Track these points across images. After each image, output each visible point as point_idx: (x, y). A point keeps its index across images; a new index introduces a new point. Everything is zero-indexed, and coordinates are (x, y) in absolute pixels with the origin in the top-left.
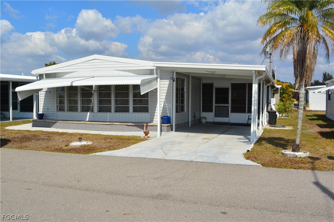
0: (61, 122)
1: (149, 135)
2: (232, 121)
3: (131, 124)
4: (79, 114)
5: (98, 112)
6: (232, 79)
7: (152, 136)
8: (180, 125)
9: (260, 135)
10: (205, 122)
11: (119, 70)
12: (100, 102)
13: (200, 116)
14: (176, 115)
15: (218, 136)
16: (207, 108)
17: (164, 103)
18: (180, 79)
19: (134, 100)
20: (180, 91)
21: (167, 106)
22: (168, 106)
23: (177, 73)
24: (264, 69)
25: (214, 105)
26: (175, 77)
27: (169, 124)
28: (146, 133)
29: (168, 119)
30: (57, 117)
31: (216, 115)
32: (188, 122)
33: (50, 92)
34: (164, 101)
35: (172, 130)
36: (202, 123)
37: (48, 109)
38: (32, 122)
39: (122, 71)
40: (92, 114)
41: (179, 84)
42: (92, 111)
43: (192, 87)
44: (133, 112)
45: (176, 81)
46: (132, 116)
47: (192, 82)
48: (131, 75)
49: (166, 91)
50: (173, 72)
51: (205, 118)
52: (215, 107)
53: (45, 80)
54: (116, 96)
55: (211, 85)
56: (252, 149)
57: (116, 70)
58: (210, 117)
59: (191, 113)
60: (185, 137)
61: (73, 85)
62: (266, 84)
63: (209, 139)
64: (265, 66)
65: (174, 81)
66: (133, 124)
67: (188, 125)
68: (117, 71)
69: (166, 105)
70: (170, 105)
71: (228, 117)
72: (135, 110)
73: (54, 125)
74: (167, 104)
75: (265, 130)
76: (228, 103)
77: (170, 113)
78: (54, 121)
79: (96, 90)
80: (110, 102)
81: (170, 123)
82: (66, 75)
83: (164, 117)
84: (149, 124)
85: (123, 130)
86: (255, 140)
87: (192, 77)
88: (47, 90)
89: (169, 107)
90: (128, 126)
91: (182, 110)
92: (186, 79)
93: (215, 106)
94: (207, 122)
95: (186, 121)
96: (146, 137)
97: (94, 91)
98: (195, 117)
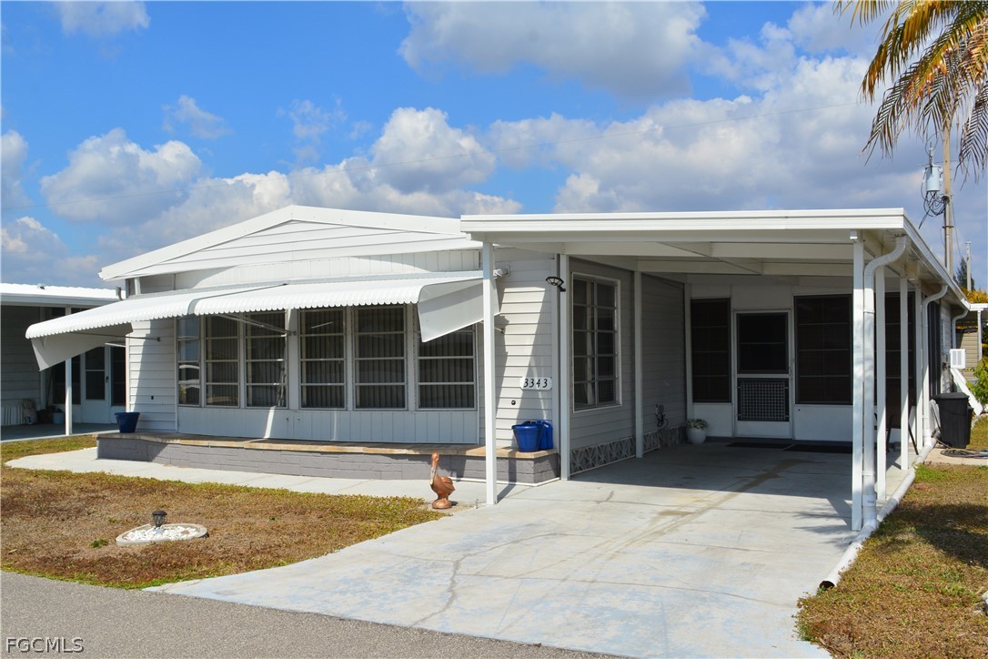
0: (178, 441)
1: (452, 498)
2: (801, 435)
3: (404, 451)
4: (240, 415)
5: (303, 406)
6: (794, 280)
7: (467, 502)
8: (597, 452)
9: (897, 496)
10: (704, 438)
11: (369, 257)
12: (310, 371)
13: (686, 416)
14: (572, 418)
15: (727, 498)
16: (712, 389)
17: (530, 373)
18: (593, 284)
19: (423, 365)
20: (593, 328)
21: (538, 383)
22: (542, 384)
23: (572, 259)
24: (898, 224)
25: (735, 376)
26: (564, 276)
27: (543, 453)
28: (443, 490)
29: (539, 432)
30: (178, 425)
31: (744, 415)
32: (633, 440)
33: (159, 339)
34: (530, 367)
35: (558, 475)
36: (691, 443)
37: (152, 398)
38: (98, 442)
39: (380, 257)
40: (283, 413)
41: (589, 302)
42: (284, 405)
43: (644, 311)
44: (421, 406)
45: (568, 290)
46: (416, 420)
47: (643, 293)
48: (409, 272)
49: (533, 330)
50: (559, 255)
51: (702, 424)
52: (739, 385)
53: (138, 297)
54: (364, 346)
55: (724, 304)
56: (844, 576)
57: (359, 257)
58: (720, 419)
59: (644, 406)
60: (595, 504)
61: (197, 314)
62: (926, 297)
63: (684, 514)
64: (901, 211)
65: (564, 290)
66: (411, 452)
67: (633, 450)
68: (361, 260)
69: (536, 381)
70: (549, 379)
71: (787, 420)
72: (427, 400)
73: (161, 454)
74: (539, 375)
75: (924, 471)
76: (785, 369)
77: (550, 410)
78: (160, 440)
79: (295, 328)
80: (339, 370)
81: (549, 446)
82: (204, 281)
83: (527, 423)
84: (469, 453)
85: (379, 475)
86: (871, 524)
87: (644, 275)
88: (149, 332)
89: (548, 388)
90: (394, 461)
91: (607, 395)
92: (619, 282)
93: (740, 381)
94: (709, 439)
95: (626, 436)
96: (440, 504)
97: (289, 334)
98: (661, 420)
